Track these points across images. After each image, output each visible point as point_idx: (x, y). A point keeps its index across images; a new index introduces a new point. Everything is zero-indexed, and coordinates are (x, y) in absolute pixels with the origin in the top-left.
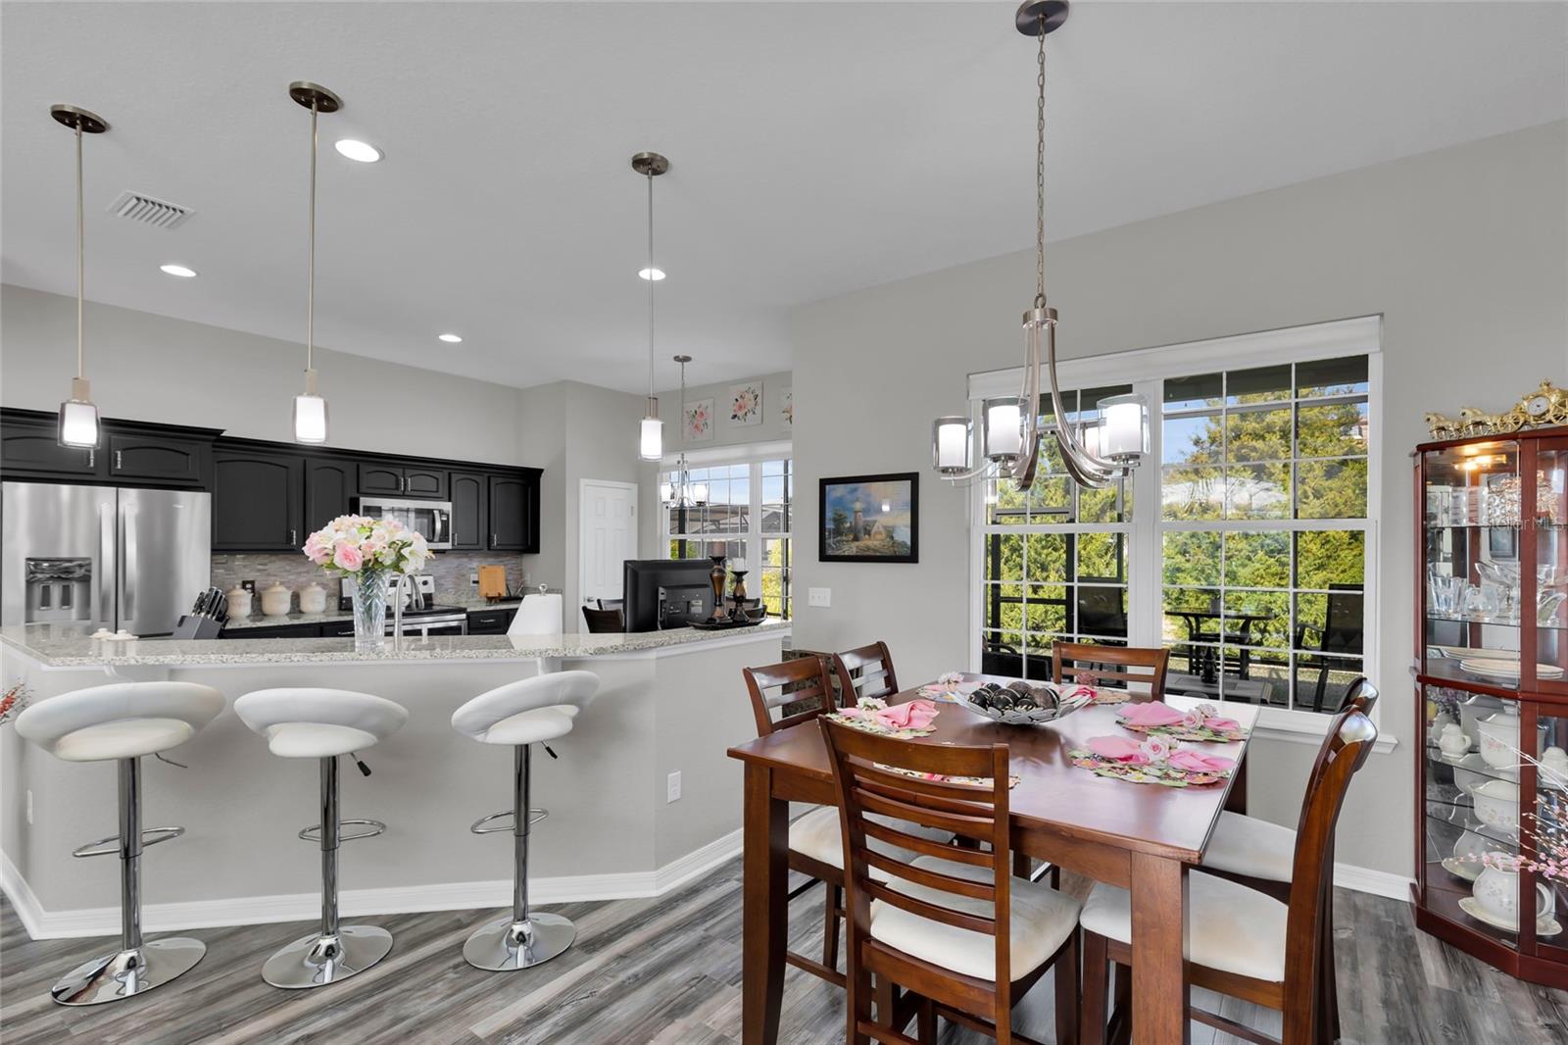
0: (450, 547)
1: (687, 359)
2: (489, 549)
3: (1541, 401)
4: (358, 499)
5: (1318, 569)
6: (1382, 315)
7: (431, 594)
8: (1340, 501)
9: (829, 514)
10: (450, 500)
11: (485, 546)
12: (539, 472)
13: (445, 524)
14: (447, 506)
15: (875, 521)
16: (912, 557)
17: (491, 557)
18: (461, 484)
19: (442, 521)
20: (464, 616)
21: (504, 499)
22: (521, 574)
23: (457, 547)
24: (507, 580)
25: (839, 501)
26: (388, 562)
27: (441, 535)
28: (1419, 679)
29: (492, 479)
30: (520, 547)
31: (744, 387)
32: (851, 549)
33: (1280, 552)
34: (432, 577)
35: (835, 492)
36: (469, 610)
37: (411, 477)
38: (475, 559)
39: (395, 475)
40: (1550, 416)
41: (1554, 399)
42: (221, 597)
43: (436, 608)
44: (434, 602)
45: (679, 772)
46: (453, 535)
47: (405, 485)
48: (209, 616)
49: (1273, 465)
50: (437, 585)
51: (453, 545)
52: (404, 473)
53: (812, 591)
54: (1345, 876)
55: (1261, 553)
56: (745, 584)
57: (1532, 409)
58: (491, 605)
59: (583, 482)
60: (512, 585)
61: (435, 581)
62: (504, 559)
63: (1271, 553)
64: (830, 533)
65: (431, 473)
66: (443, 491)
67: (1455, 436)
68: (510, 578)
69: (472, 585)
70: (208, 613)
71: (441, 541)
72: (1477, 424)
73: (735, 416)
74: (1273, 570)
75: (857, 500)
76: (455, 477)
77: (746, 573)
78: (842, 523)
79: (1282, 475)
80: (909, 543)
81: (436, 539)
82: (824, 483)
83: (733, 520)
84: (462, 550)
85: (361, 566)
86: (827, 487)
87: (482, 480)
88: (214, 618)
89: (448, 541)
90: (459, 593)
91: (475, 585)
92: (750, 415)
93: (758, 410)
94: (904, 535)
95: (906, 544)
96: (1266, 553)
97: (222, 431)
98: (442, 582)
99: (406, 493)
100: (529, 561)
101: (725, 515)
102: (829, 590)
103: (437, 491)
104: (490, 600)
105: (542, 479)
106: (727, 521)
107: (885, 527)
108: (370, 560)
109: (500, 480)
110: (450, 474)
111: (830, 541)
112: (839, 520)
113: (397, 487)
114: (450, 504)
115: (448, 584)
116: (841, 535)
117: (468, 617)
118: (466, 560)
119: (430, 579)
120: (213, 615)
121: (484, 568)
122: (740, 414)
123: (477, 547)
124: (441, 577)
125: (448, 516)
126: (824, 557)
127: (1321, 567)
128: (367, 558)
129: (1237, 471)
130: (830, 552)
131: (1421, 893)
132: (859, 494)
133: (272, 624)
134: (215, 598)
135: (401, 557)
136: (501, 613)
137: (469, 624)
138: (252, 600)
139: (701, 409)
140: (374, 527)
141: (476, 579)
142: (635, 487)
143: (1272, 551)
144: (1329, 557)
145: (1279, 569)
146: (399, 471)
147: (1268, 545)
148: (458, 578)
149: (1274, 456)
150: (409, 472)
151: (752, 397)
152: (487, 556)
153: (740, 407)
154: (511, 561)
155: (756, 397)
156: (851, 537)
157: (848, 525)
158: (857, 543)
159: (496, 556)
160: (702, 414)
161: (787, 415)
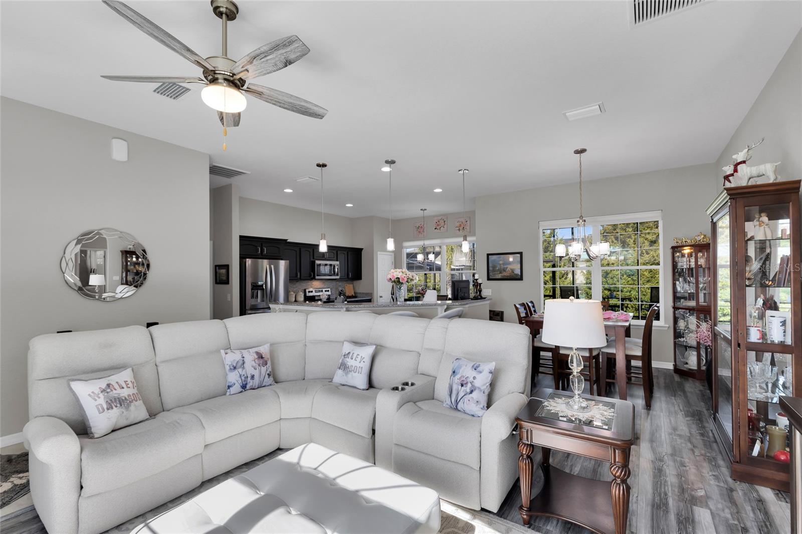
1: (425, 210)
2: (348, 279)
3: (699, 237)
4: (315, 262)
5: (648, 282)
6: (662, 210)
8: (655, 255)
9: (490, 265)
12: (362, 249)
14: (338, 263)
15: (507, 268)
16: (520, 278)
19: (337, 268)
21: (352, 260)
23: (340, 278)
25: (494, 261)
27: (336, 273)
28: (673, 308)
29: (349, 252)
30: (357, 278)
31: (440, 218)
32: (499, 276)
33: (633, 275)
35: (492, 258)
40: (701, 241)
41: (702, 236)
46: (340, 273)
47: (326, 256)
49: (630, 240)
50: (331, 291)
53: (486, 288)
54: (655, 364)
55: (625, 276)
56: (481, 287)
57: (698, 239)
59: (379, 253)
62: (351, 282)
63: (629, 276)
64: (491, 271)
65: (333, 251)
66: (336, 257)
67: (681, 245)
72: (685, 242)
73: (436, 229)
74: (630, 283)
75: (501, 260)
76: (339, 252)
78: (496, 268)
79: (633, 245)
80: (520, 274)
81: (335, 275)
82: (488, 255)
86: (490, 256)
87: (346, 253)
89: (338, 276)
92: (442, 228)
93: (445, 226)
94: (518, 272)
95: (518, 275)
96: (627, 276)
97: (287, 240)
99: (326, 259)
100: (357, 283)
102: (491, 290)
105: (362, 252)
107: (511, 269)
111: (491, 274)
112: (494, 267)
113: (324, 257)
116: (495, 271)
119: (329, 289)
122: (438, 228)
123: (344, 278)
126: (489, 279)
127: (648, 281)
129: (615, 243)
130: (491, 277)
131: (675, 366)
132: (501, 259)
142: (393, 254)
143: (629, 275)
144: (652, 277)
145: (633, 282)
147: (628, 273)
149: (630, 237)
151: (443, 221)
152: (347, 281)
153: (438, 225)
155: (445, 222)
156: (499, 272)
157: (498, 268)
158: (501, 274)
159: (349, 281)
160: (422, 227)
161: (458, 228)
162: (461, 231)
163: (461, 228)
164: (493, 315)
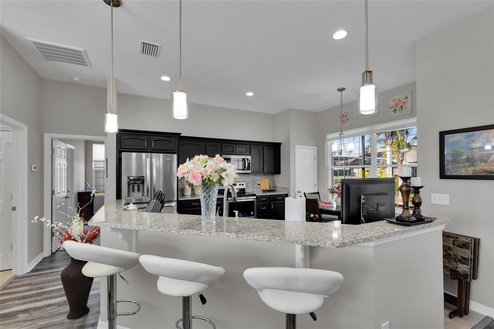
0: (251, 172)
1: (343, 89)
2: (263, 173)
7: (245, 189)
9: (447, 152)
10: (250, 155)
11: (262, 172)
12: (280, 144)
13: (249, 164)
14: (249, 158)
15: (491, 154)
17: (264, 175)
18: (254, 149)
19: (248, 163)
20: (255, 197)
21: (268, 154)
22: (274, 182)
23: (252, 172)
24: (269, 184)
25: (456, 143)
26: (215, 180)
27: (247, 168)
29: (264, 147)
30: (274, 172)
32: (470, 171)
34: (245, 183)
36: (257, 195)
37: (238, 147)
38: (258, 176)
39: (233, 147)
42: (162, 193)
43: (246, 194)
44: (246, 191)
45: (388, 322)
46: (251, 167)
47: (236, 150)
48: (157, 201)
50: (247, 185)
51: (251, 171)
52: (236, 146)
53: (433, 195)
56: (421, 194)
58: (264, 193)
59: (296, 147)
60: (271, 186)
61: (246, 184)
62: (268, 176)
64: (448, 162)
65: (243, 146)
66: (248, 152)
68: (270, 183)
69: (258, 185)
70: (157, 200)
71: (247, 170)
75: (474, 142)
76: (252, 147)
77: (422, 187)
78: (460, 156)
81: (246, 169)
82: (442, 135)
83: (341, 162)
84: (255, 173)
85: (201, 183)
86: (446, 136)
87: (261, 147)
88: (159, 202)
89: (250, 170)
90: (254, 188)
91: (259, 185)
97: (181, 134)
98: (248, 184)
99: (236, 153)
100: (277, 177)
101: (337, 161)
102: (448, 195)
103: (246, 152)
104: (264, 191)
105: (281, 147)
106: (339, 162)
108: (206, 179)
109: (267, 148)
110: (250, 146)
111: (448, 167)
112: (456, 155)
113: (234, 152)
114: (250, 156)
115: (250, 185)
116: (458, 163)
117: (256, 198)
118: (256, 176)
119: (244, 183)
120: (159, 201)
121: (262, 179)
123: (259, 172)
124: (247, 183)
125: (250, 161)
126: (443, 175)
128: (204, 178)
130: (448, 173)
133: (195, 199)
134: (159, 194)
135: (221, 178)
136: (268, 196)
137: (257, 200)
138: (191, 190)
139: (345, 113)
140: (208, 161)
141: (259, 183)
142: (316, 148)
146: (234, 146)
148: (253, 183)
150: (237, 146)
152: (263, 175)
154: (270, 177)
157: (465, 157)
158: (473, 168)
159: (266, 175)
160: (346, 115)
161: (393, 109)
162: (398, 112)
163: (398, 108)
164: (453, 244)
